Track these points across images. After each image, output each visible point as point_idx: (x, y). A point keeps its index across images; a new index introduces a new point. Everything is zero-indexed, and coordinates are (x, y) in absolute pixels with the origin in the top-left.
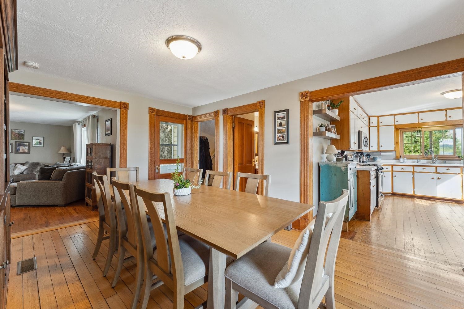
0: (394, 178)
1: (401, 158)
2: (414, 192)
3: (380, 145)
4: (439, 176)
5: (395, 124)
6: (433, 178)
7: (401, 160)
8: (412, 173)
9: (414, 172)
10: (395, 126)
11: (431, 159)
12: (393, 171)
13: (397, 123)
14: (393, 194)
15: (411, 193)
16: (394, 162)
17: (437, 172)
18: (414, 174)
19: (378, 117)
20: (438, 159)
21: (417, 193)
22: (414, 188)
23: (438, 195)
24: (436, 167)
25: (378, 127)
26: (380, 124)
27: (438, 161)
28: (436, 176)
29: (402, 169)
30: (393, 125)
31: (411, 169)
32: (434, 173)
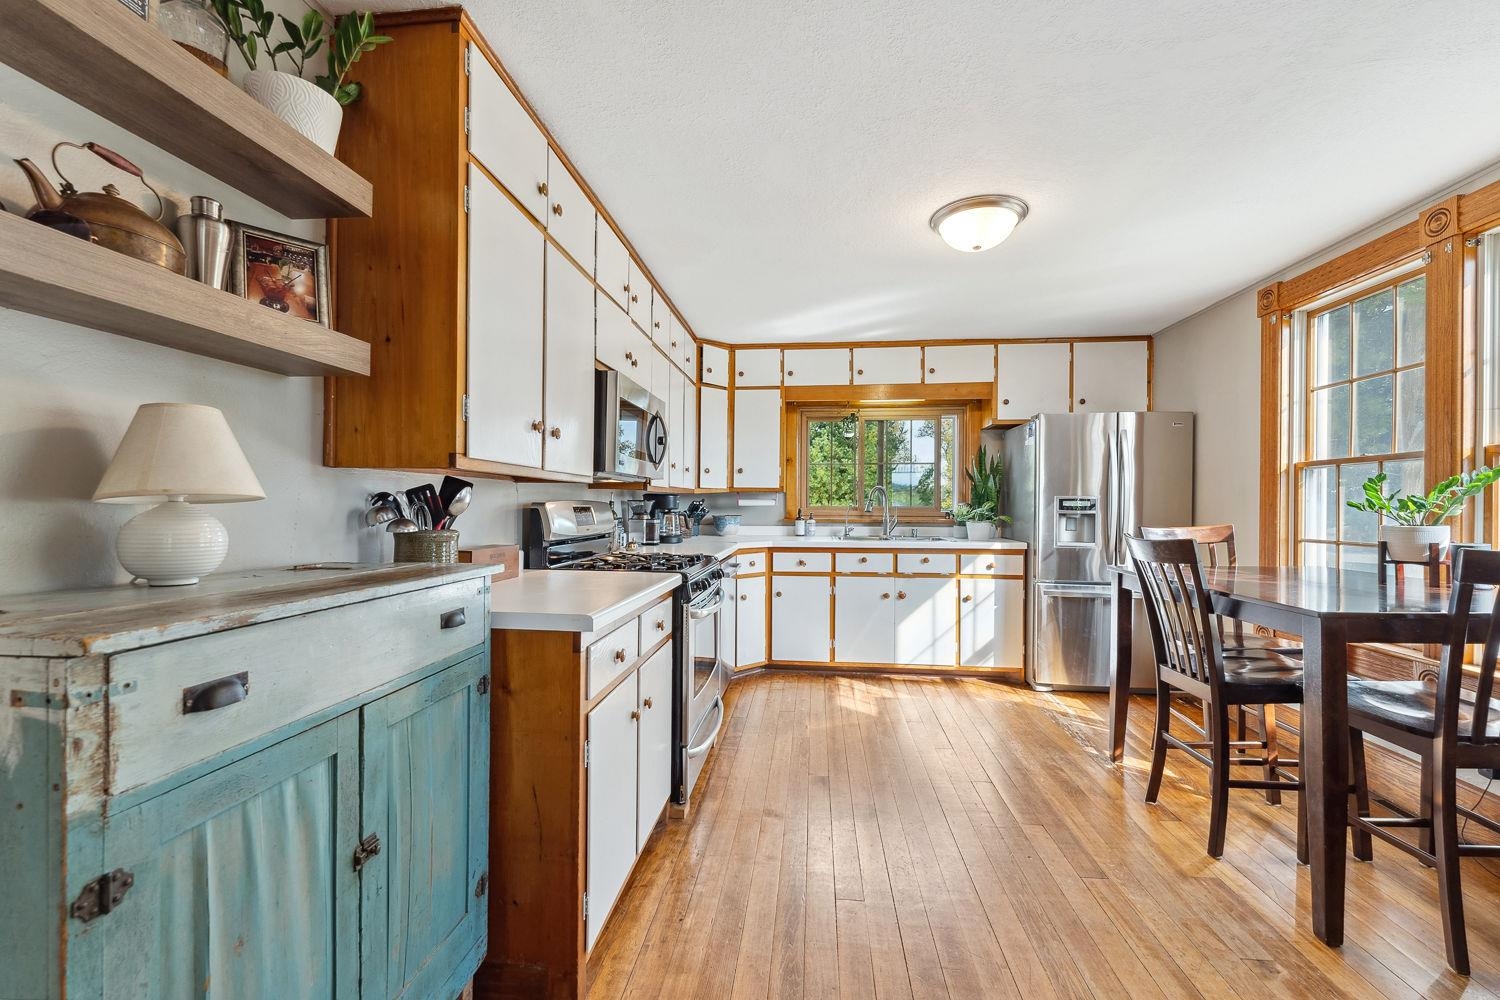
0: (775, 600)
1: (799, 518)
2: (833, 651)
3: (736, 468)
4: (901, 584)
5: (782, 382)
6: (886, 596)
7: (801, 526)
8: (828, 579)
9: (833, 575)
10: (786, 391)
11: (879, 523)
12: (771, 573)
13: (789, 382)
14: (774, 669)
15: (824, 658)
16: (776, 535)
17: (896, 573)
18: (833, 583)
19: (732, 348)
20: (900, 523)
21: (844, 658)
22: (833, 637)
23: (901, 658)
24: (895, 551)
25: (732, 389)
26: (739, 382)
27: (898, 530)
28: (892, 586)
29: (801, 563)
30: (777, 388)
31: (822, 562)
32: (889, 575)
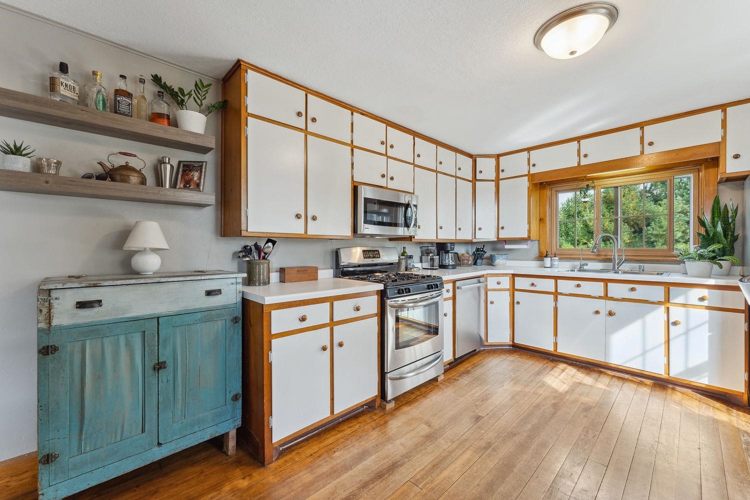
0: (516, 305)
1: (546, 256)
2: (556, 344)
3: (500, 227)
4: (611, 305)
5: (529, 172)
6: (597, 312)
7: (548, 261)
8: (552, 296)
9: (556, 294)
10: (531, 177)
11: (609, 260)
12: (513, 290)
13: (533, 171)
14: (517, 349)
15: (550, 348)
16: (532, 267)
17: (606, 297)
18: (556, 300)
19: (498, 157)
21: (562, 350)
22: (556, 334)
23: (615, 360)
24: (609, 281)
25: (497, 180)
26: (502, 175)
28: (604, 306)
29: (533, 284)
30: (526, 175)
31: (549, 285)
32: (600, 298)
